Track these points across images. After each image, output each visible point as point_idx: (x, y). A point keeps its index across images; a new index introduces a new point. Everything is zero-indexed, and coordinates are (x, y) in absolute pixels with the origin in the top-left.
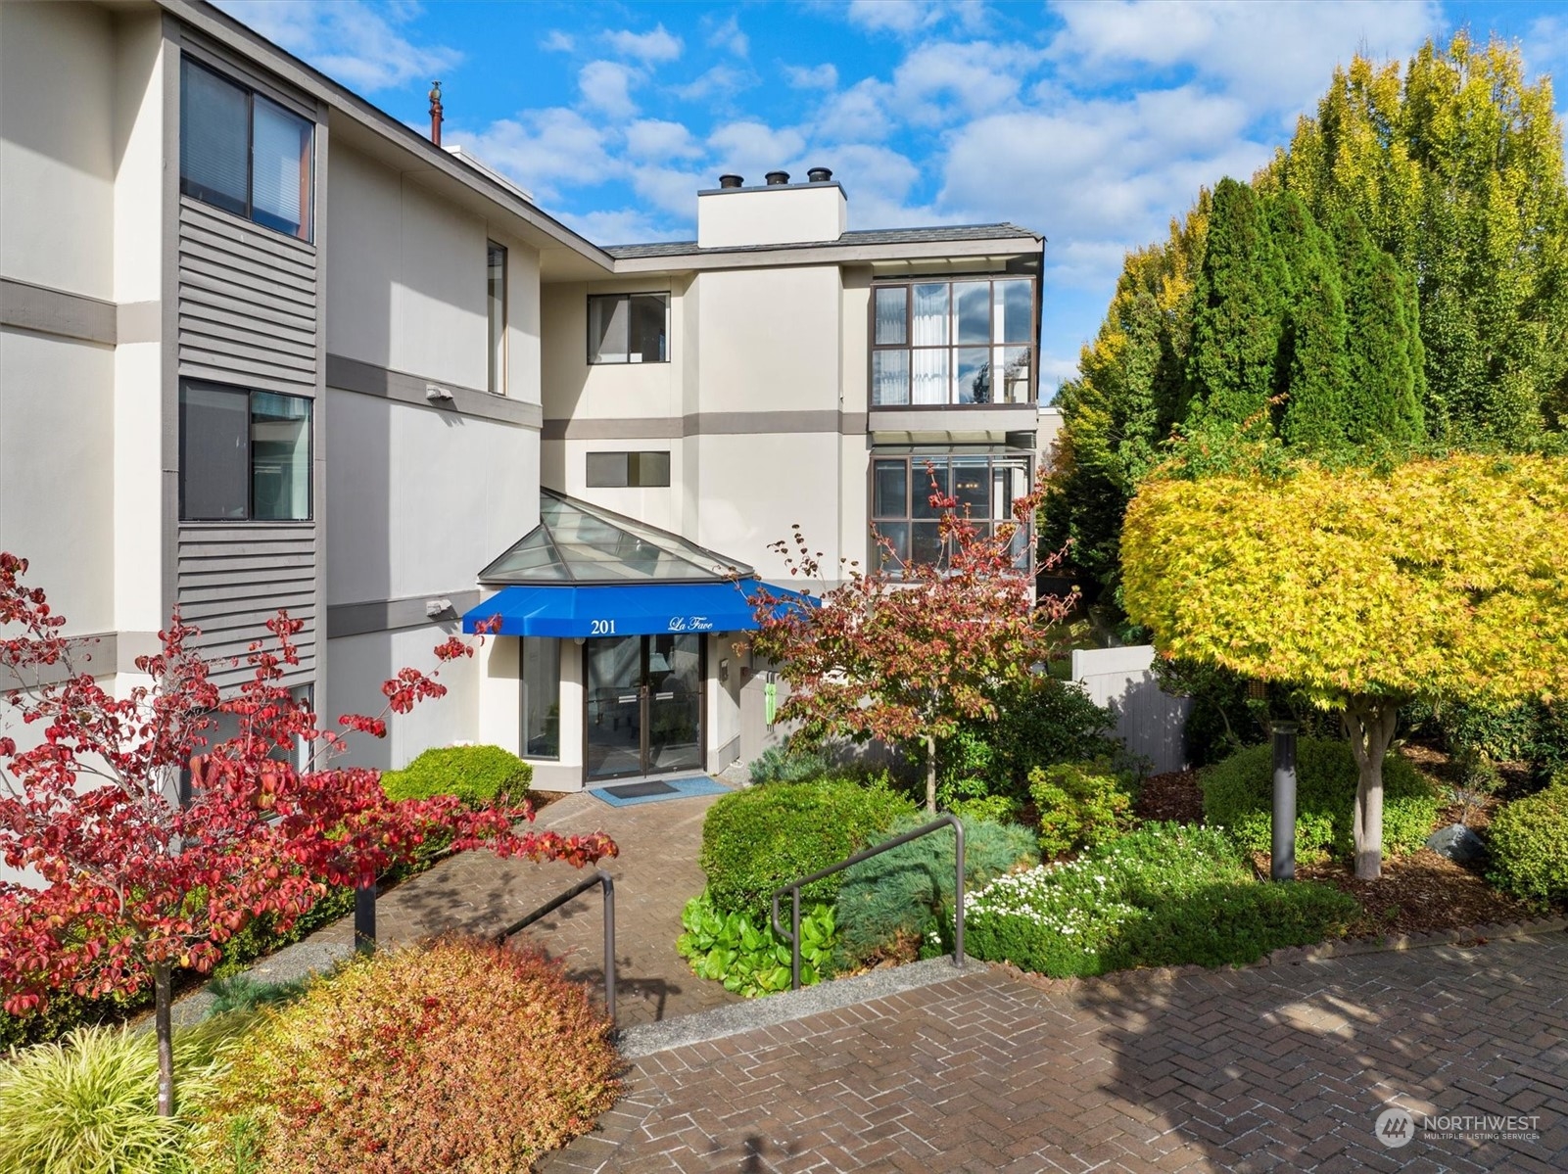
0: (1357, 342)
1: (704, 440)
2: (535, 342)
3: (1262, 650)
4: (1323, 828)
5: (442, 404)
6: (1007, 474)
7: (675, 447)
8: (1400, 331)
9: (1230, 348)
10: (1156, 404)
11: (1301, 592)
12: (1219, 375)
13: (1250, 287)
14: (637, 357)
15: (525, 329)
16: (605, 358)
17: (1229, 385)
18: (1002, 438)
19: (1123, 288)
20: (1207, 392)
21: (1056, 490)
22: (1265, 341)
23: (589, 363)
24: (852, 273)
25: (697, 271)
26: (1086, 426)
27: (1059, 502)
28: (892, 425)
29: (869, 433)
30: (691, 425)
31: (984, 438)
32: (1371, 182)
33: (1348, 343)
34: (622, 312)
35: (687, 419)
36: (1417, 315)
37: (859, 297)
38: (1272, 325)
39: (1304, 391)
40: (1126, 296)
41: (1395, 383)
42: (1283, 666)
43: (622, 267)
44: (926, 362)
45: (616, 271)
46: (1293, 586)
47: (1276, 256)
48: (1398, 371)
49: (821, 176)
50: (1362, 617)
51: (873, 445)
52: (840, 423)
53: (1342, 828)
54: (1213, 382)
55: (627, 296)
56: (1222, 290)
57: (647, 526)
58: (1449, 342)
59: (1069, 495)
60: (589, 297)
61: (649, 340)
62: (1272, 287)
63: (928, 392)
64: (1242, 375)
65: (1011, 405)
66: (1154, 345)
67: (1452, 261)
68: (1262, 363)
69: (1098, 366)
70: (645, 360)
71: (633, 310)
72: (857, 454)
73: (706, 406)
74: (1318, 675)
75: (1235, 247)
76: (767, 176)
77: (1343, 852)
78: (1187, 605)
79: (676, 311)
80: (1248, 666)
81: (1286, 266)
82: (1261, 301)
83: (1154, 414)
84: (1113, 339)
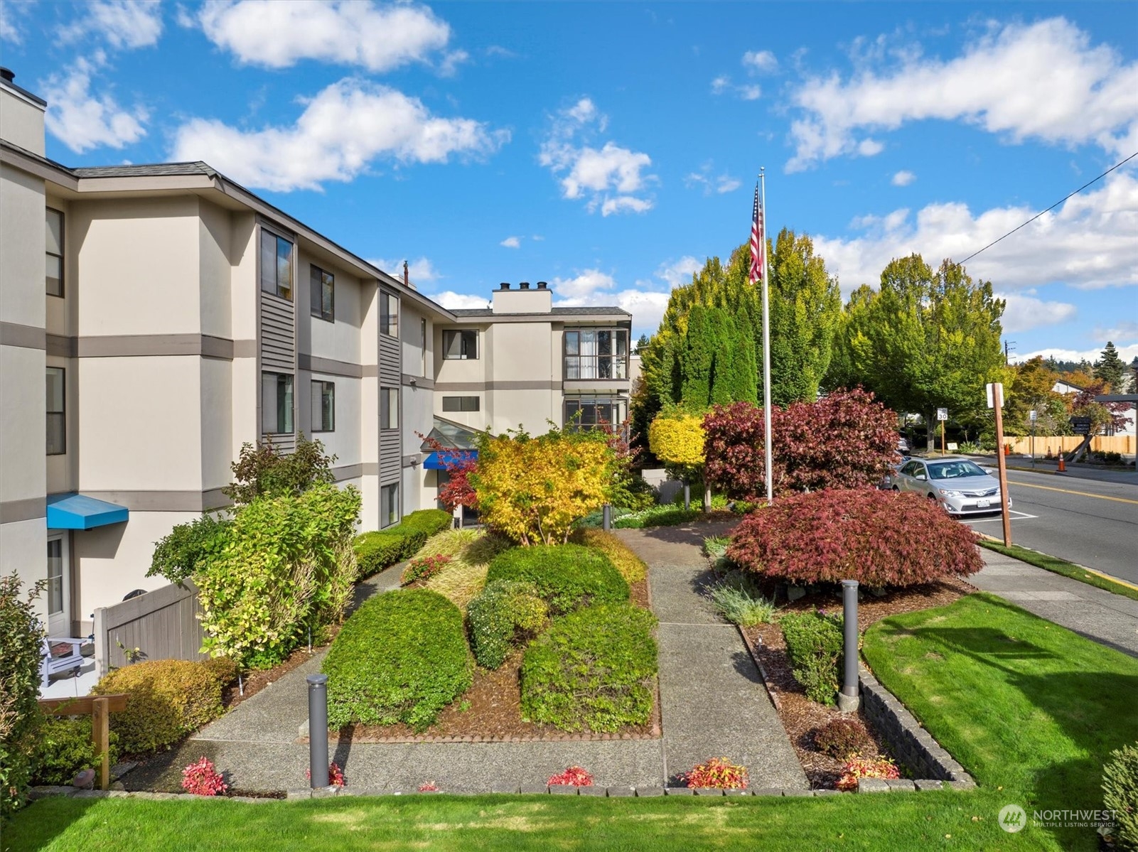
0: (734, 365)
1: (495, 392)
2: (432, 354)
3: (676, 456)
4: (699, 503)
5: (413, 385)
6: (617, 406)
7: (482, 395)
8: (748, 361)
9: (695, 365)
10: (672, 382)
11: (684, 443)
12: (692, 374)
13: (701, 344)
14: (464, 357)
15: (430, 350)
16: (450, 357)
17: (695, 377)
18: (616, 392)
19: (671, 305)
20: (688, 380)
21: (639, 403)
22: (706, 364)
23: (444, 359)
24: (555, 325)
25: (492, 323)
26: (653, 376)
27: (641, 411)
28: (572, 387)
29: (563, 389)
30: (489, 386)
31: (609, 392)
32: (755, 293)
33: (732, 366)
34: (458, 339)
35: (486, 383)
36: (755, 356)
37: (559, 334)
38: (709, 357)
39: (718, 381)
40: (672, 310)
41: (746, 380)
42: (680, 459)
43: (460, 320)
44: (586, 362)
45: (458, 322)
46: (682, 442)
47: (711, 332)
48: (747, 375)
49: (542, 286)
50: (695, 448)
51: (565, 394)
52: (551, 385)
53: (703, 503)
54: (689, 376)
55: (461, 331)
56: (692, 345)
57: (470, 428)
58: (782, 356)
59: (646, 407)
60: (443, 331)
61: (469, 350)
62: (709, 343)
63: (586, 374)
64: (699, 374)
65: (619, 379)
66: (672, 359)
67: (783, 325)
68: (706, 370)
69: (658, 346)
70: (468, 358)
71: (462, 336)
72: (558, 398)
73: (496, 378)
74: (687, 460)
75: (696, 330)
76: (521, 284)
77: (703, 507)
78: (661, 447)
79: (481, 338)
80: (674, 460)
81: (715, 336)
82: (705, 348)
83: (671, 385)
84: (665, 333)
